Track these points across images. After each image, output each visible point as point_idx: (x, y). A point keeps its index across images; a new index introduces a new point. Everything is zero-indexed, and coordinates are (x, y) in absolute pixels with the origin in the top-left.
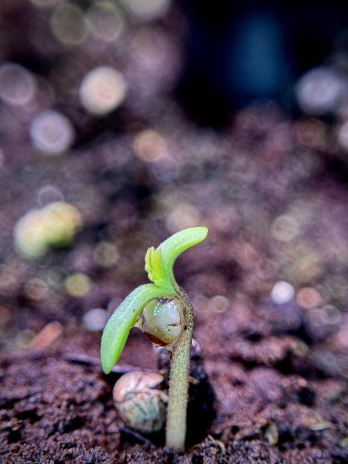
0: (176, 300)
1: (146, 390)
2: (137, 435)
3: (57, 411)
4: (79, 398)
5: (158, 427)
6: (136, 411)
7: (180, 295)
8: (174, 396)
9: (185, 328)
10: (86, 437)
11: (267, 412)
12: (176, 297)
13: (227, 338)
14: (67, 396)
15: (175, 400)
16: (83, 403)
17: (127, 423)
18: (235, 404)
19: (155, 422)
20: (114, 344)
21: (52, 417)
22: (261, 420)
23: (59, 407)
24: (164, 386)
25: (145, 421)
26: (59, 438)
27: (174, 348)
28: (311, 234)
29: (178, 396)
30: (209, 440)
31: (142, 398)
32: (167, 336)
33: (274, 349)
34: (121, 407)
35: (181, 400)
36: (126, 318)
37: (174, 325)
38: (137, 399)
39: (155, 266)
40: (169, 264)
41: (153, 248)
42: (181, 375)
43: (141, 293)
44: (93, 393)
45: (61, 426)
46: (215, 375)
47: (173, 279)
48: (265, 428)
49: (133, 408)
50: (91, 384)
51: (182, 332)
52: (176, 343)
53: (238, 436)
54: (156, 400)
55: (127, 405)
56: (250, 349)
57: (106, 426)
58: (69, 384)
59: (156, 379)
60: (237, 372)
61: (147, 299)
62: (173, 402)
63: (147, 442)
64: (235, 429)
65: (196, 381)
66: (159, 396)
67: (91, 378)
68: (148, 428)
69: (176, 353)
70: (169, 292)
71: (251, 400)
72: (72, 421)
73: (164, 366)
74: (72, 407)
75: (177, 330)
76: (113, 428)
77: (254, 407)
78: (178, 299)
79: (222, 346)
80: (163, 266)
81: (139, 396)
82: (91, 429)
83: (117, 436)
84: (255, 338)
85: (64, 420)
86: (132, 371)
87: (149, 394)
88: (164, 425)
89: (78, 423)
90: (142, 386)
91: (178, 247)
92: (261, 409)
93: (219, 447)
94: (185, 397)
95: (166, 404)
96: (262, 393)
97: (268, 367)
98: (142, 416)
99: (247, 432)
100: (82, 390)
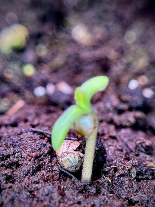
3: (29, 163)
4: (39, 154)
8: (87, 158)
9: (95, 128)
21: (27, 166)
23: (30, 160)
25: (72, 166)
26: (31, 178)
29: (89, 158)
35: (91, 160)
42: (91, 149)
45: (31, 171)
48: (129, 170)
50: (45, 145)
54: (77, 157)
55: (63, 159)
57: (52, 167)
62: (87, 161)
64: (115, 170)
65: (97, 149)
66: (78, 154)
72: (36, 167)
74: (36, 160)
76: (55, 168)
81: (69, 154)
83: (58, 172)
85: (33, 168)
93: (108, 182)
99: (121, 172)
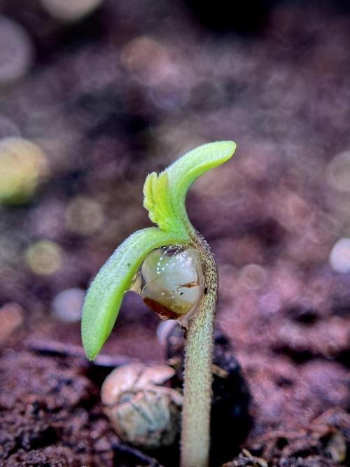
0: (190, 250)
1: (150, 387)
2: (138, 453)
3: (20, 419)
4: (51, 403)
5: (169, 440)
6: (137, 419)
7: (196, 242)
8: (191, 393)
9: (206, 291)
10: (63, 456)
11: (329, 417)
12: (191, 244)
13: (265, 321)
14: (33, 398)
15: (193, 400)
16: (57, 410)
17: (122, 436)
18: (281, 409)
19: (164, 433)
20: (100, 315)
21: (14, 427)
22: (321, 428)
23: (23, 413)
24: (176, 382)
25: (150, 432)
27: (190, 322)
29: (196, 393)
30: (245, 456)
31: (145, 399)
32: (178, 304)
33: (336, 333)
34: (112, 413)
35: (202, 398)
36: (117, 277)
37: (189, 286)
38: (136, 401)
39: (159, 199)
40: (179, 194)
41: (154, 174)
42: (201, 361)
43: (138, 242)
44: (72, 395)
45: (26, 440)
46: (251, 371)
47: (186, 218)
48: (326, 439)
49: (132, 414)
50: (69, 383)
51: (201, 298)
52: (193, 314)
53: (287, 451)
54: (164, 403)
56: (300, 334)
57: (92, 442)
58: (35, 383)
59: (164, 373)
60: (283, 368)
61: (147, 248)
62: (190, 403)
63: (154, 461)
64: (282, 442)
65: (223, 373)
66: (169, 396)
67: (69, 374)
68: (153, 441)
69: (193, 329)
70: (181, 238)
71: (305, 404)
72: (41, 433)
73: (175, 353)
74: (41, 413)
76: (103, 444)
77: (309, 413)
78: (195, 248)
79: (260, 333)
80: (171, 199)
81: (140, 396)
82: (70, 446)
83: (109, 456)
84: (307, 319)
85: (31, 432)
87: (154, 393)
88: (178, 437)
89: (50, 437)
90: (143, 383)
91: (191, 170)
92: (319, 414)
94: (208, 394)
95: (180, 408)
96: (320, 394)
97: (329, 360)
98: (145, 426)
99: (299, 445)
100: (55, 391)
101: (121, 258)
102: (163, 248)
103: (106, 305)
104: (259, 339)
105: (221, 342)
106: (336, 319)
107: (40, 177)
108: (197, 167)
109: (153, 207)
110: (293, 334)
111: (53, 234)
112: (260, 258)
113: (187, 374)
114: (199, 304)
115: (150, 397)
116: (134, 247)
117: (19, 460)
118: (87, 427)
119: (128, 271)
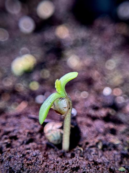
0: (66, 99)
3: (24, 137)
7: (67, 97)
9: (69, 108)
10: (34, 146)
11: (99, 138)
12: (66, 98)
13: (85, 108)
14: (27, 131)
18: (87, 134)
19: (58, 141)
20: (43, 114)
22: (96, 140)
24: (62, 128)
26: (25, 146)
27: (65, 115)
28: (120, 67)
32: (62, 112)
33: (103, 113)
36: (48, 105)
37: (65, 108)
39: (59, 87)
40: (63, 86)
41: (58, 80)
43: (54, 96)
44: (37, 130)
46: (81, 123)
47: (65, 91)
51: (68, 110)
52: (66, 114)
53: (88, 146)
56: (94, 113)
58: (28, 126)
60: (89, 121)
61: (55, 99)
63: (56, 148)
67: (36, 124)
69: (66, 117)
70: (63, 96)
71: (93, 132)
73: (62, 120)
74: (29, 135)
75: (66, 110)
76: (44, 142)
77: (94, 135)
78: (67, 98)
80: (62, 87)
82: (36, 142)
83: (45, 145)
84: (96, 108)
86: (51, 121)
91: (67, 80)
92: (97, 136)
94: (69, 132)
96: (97, 130)
97: (101, 120)
100: (33, 129)
101: (49, 100)
102: (60, 98)
103: (45, 112)
104: (84, 113)
105: (74, 118)
106: (103, 109)
107: (34, 65)
108: (68, 79)
109: (57, 88)
110: (93, 113)
111: (37, 80)
112: (87, 89)
113: (64, 127)
114: (68, 111)
115: (55, 132)
116: (52, 98)
117: (23, 147)
118: (41, 137)
119: (50, 104)
